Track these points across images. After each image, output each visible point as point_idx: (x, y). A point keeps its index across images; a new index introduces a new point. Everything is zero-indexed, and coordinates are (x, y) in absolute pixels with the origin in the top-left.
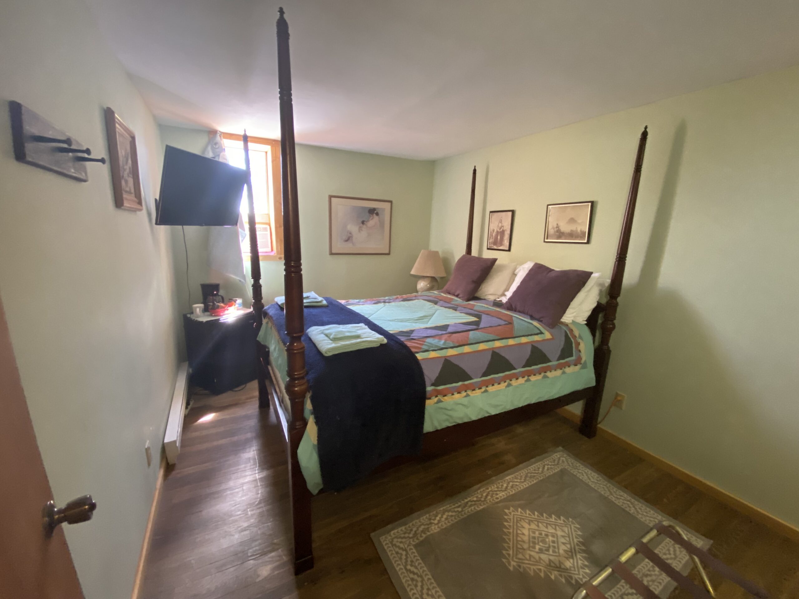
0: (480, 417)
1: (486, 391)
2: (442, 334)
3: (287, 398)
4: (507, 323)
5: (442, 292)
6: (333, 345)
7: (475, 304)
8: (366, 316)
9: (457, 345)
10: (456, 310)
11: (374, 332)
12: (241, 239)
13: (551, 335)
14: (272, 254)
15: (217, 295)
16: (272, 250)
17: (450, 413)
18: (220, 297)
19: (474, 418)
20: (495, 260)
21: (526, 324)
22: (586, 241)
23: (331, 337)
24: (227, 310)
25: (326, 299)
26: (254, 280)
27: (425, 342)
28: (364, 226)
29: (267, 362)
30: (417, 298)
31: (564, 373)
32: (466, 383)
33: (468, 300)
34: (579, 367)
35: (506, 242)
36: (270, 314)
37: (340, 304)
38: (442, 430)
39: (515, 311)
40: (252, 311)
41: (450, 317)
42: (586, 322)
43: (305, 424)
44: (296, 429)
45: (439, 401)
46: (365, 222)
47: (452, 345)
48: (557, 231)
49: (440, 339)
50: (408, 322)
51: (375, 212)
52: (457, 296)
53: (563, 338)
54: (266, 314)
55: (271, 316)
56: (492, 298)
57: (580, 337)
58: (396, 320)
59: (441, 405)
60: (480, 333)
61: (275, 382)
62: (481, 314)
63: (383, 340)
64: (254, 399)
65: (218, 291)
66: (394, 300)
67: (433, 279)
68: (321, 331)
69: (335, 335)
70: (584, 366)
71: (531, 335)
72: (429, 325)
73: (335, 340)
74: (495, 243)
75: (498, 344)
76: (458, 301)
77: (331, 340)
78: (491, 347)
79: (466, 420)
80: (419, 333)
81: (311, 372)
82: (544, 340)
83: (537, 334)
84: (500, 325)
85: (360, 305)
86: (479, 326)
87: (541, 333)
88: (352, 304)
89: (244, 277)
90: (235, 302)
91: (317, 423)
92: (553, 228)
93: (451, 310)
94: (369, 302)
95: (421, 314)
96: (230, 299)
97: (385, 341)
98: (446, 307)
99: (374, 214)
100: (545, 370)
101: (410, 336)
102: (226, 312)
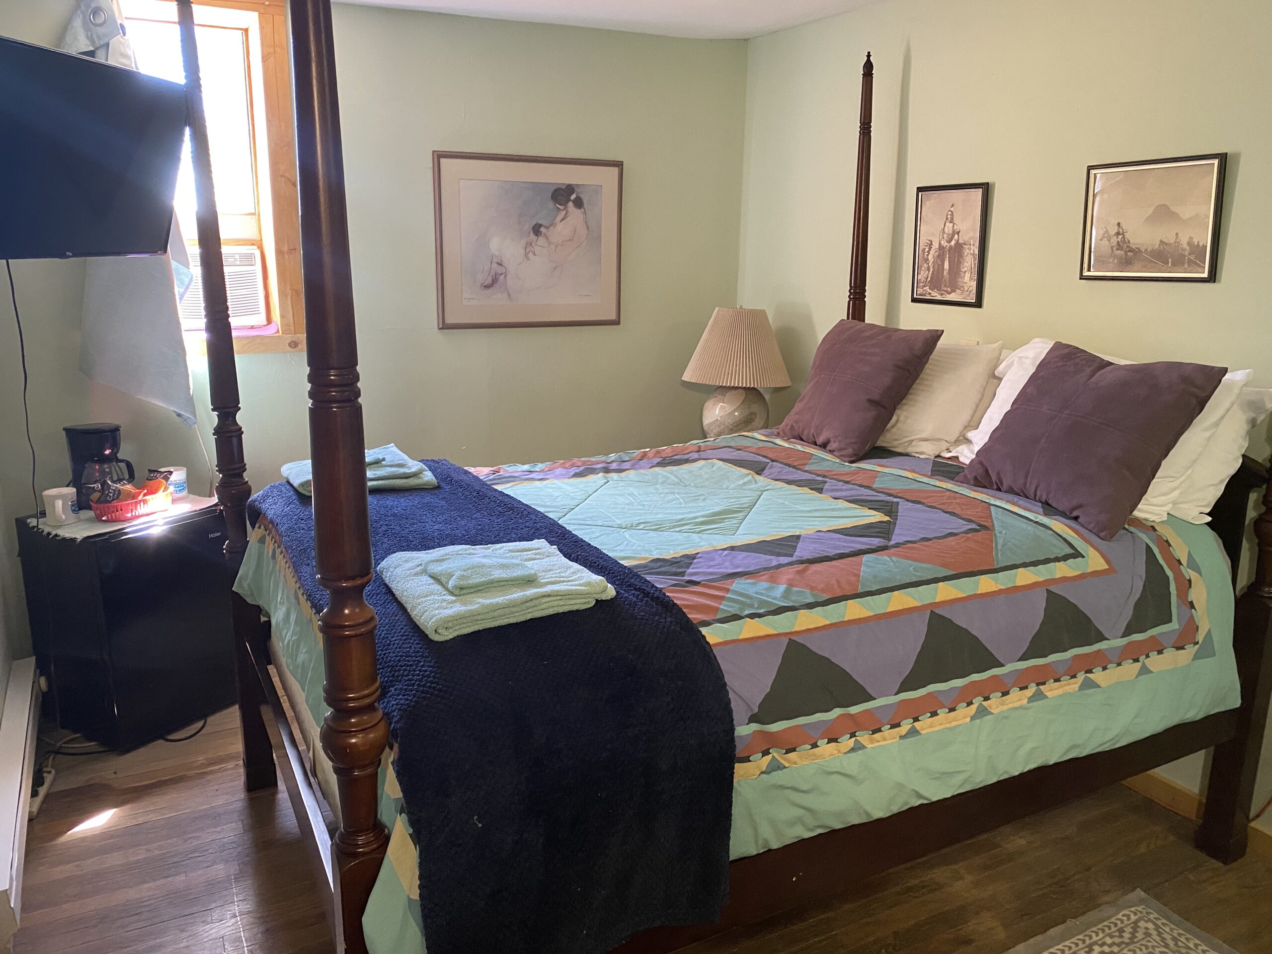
0: (895, 809)
1: (913, 732)
2: (779, 566)
3: (327, 765)
4: (974, 526)
5: (778, 435)
6: (458, 608)
7: (879, 469)
8: (551, 515)
9: (825, 597)
10: (820, 491)
11: (576, 566)
12: (177, 290)
13: (1108, 562)
14: (270, 331)
15: (113, 458)
16: (269, 320)
17: (809, 800)
18: (123, 465)
19: (879, 813)
20: (935, 336)
21: (1031, 528)
22: (1205, 275)
23: (451, 584)
24: (145, 502)
25: (432, 465)
26: (218, 416)
27: (728, 590)
28: (541, 241)
29: (266, 655)
30: (703, 455)
31: (1145, 671)
32: (854, 710)
33: (858, 458)
34: (1191, 650)
35: (969, 281)
36: (270, 514)
37: (476, 478)
38: (787, 849)
39: (999, 489)
40: (216, 505)
41: (803, 511)
42: (1209, 519)
43: (384, 840)
44: (355, 855)
45: (775, 767)
46: (542, 229)
47: (810, 600)
48: (1119, 246)
49: (773, 580)
50: (677, 529)
51: (573, 197)
52: (824, 446)
53: (1141, 569)
54: (256, 515)
55: (271, 522)
56: (928, 450)
57: (1193, 564)
58: (641, 526)
59: (777, 777)
60: (894, 559)
61: (289, 713)
62: (895, 500)
63: (605, 590)
64: (231, 765)
65: (115, 446)
66: (635, 464)
67: (752, 393)
68: (421, 565)
69: (462, 577)
70: (1206, 651)
71: (1047, 561)
72: (741, 538)
73: (462, 591)
74: (935, 282)
75: (945, 592)
76: (826, 461)
77: (452, 593)
78: (926, 602)
79: (856, 820)
80: (712, 563)
81: (396, 690)
82: (1083, 576)
83: (1065, 558)
84: (951, 534)
85: (533, 479)
86: (889, 540)
87: (1077, 554)
88: (511, 479)
89: (190, 402)
90: (167, 479)
91: (417, 837)
92: (1106, 236)
93: (806, 490)
94: (559, 471)
95: (716, 505)
96: (151, 471)
97: (611, 592)
98: (789, 482)
99: (571, 204)
100: (1088, 665)
101: (683, 574)
102: (142, 510)
